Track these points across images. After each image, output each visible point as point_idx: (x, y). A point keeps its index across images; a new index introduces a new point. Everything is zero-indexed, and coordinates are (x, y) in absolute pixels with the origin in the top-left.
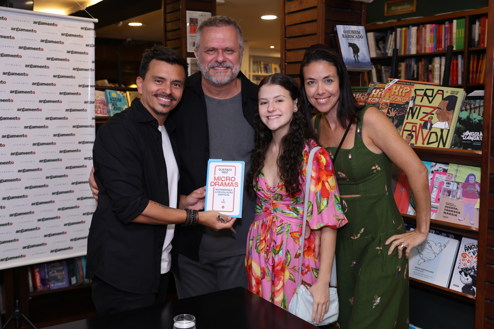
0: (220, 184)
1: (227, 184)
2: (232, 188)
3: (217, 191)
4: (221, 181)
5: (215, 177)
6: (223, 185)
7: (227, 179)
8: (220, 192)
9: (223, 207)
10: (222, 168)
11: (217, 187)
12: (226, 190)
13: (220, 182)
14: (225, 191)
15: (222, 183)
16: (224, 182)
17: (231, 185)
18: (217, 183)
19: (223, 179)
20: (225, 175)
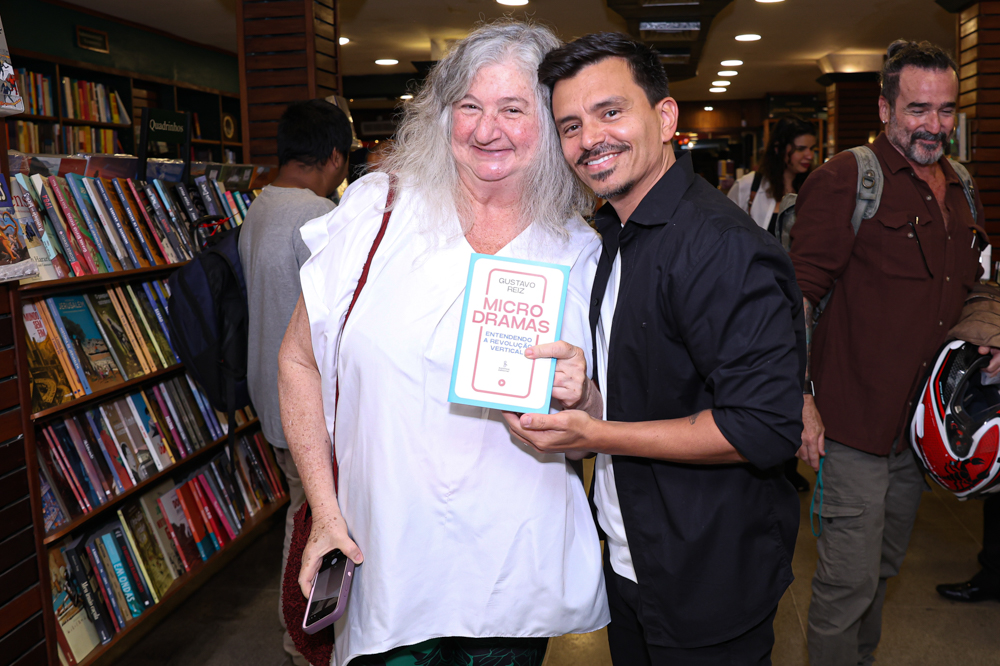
0: (498, 320)
1: (519, 321)
3: (489, 338)
4: (503, 313)
5: (486, 300)
6: (507, 324)
7: (519, 309)
8: (496, 342)
9: (502, 383)
10: (508, 276)
11: (490, 327)
12: (514, 338)
13: (500, 315)
14: (512, 341)
15: (505, 316)
16: (510, 317)
17: (528, 327)
18: (491, 317)
19: (509, 307)
20: (517, 298)
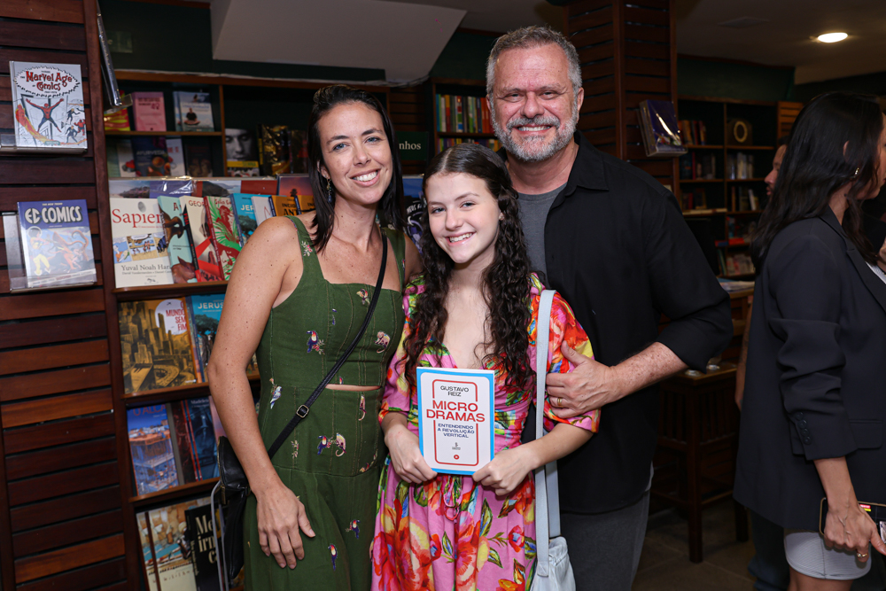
0: (446, 416)
1: (461, 415)
2: (471, 423)
3: (441, 428)
4: (448, 410)
5: (434, 401)
6: (453, 417)
7: (459, 407)
8: (446, 430)
9: (457, 457)
10: (447, 385)
11: (440, 420)
12: (459, 427)
13: (446, 412)
14: (459, 429)
15: (450, 413)
16: (454, 413)
17: (469, 418)
18: (440, 413)
19: (452, 406)
20: (456, 399)
